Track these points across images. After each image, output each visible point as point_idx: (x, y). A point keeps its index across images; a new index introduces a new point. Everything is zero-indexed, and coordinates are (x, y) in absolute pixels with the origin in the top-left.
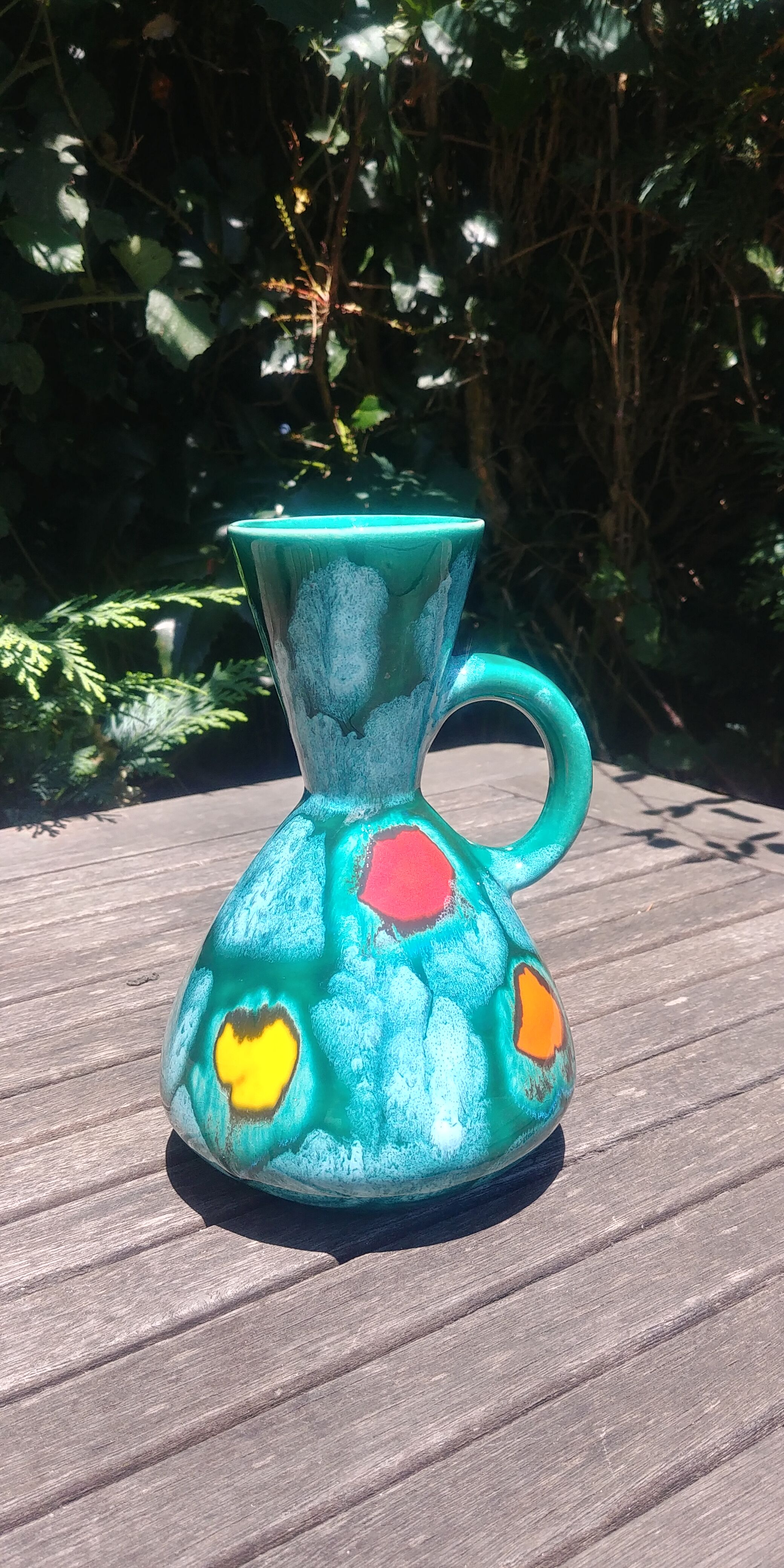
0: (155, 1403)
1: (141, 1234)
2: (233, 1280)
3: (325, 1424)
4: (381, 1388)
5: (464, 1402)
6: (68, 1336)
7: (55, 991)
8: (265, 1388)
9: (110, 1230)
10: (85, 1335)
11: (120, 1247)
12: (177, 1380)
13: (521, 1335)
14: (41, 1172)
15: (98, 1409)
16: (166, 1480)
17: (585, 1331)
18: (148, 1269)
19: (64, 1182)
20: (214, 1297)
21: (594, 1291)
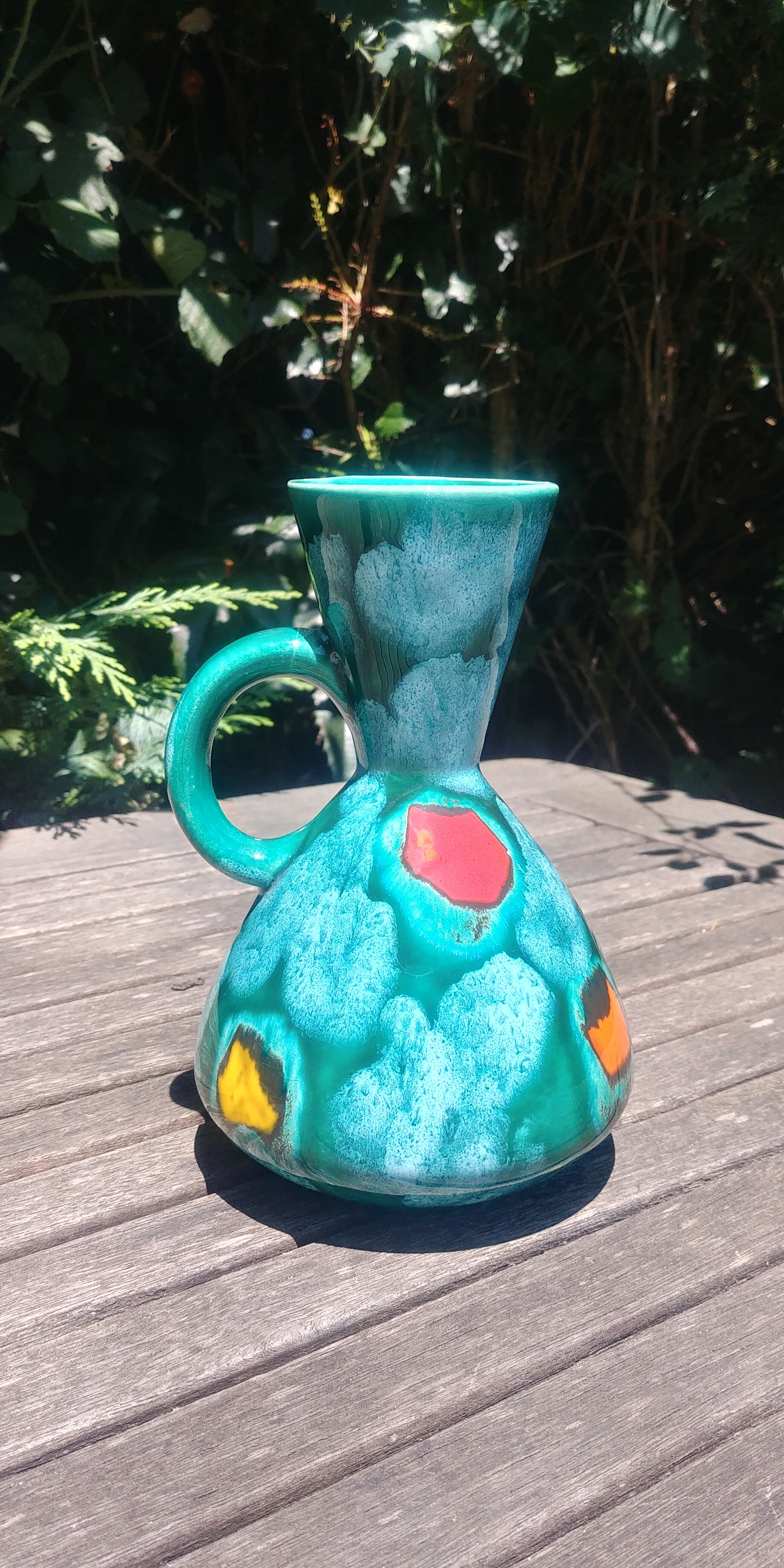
0: (258, 1446)
1: (219, 1255)
2: (328, 1310)
3: (453, 1476)
4: (509, 1436)
5: (607, 1454)
6: (152, 1368)
7: (95, 994)
8: (380, 1432)
9: (184, 1250)
10: (170, 1367)
11: (198, 1270)
12: (279, 1421)
13: (656, 1380)
14: (100, 1185)
15: (194, 1452)
16: (282, 1536)
17: (728, 1377)
18: (231, 1295)
19: (128, 1196)
20: (309, 1328)
21: (729, 1333)
